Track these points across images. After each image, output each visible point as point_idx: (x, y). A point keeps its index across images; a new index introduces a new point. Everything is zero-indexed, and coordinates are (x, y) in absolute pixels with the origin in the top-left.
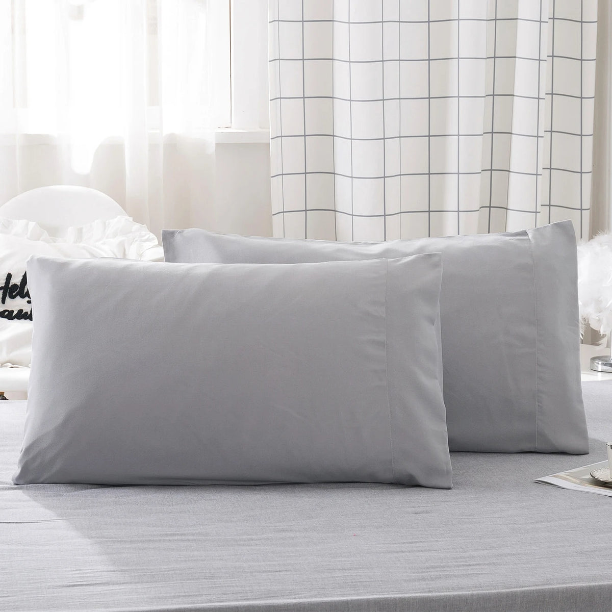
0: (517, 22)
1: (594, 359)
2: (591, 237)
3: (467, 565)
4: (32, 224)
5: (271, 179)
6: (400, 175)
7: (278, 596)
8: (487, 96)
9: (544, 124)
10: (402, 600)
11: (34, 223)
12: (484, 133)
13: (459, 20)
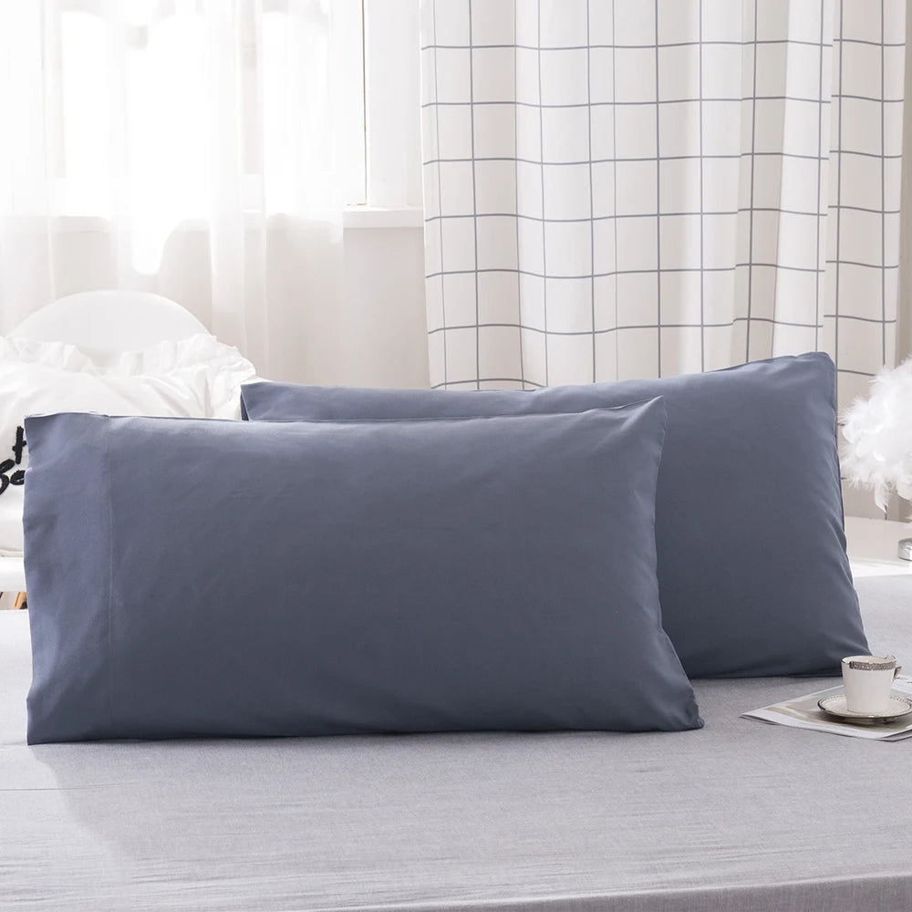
0: (786, 47)
1: (903, 542)
2: (898, 362)
3: (718, 849)
4: (69, 349)
5: (426, 279)
6: (616, 273)
7: (440, 897)
8: (743, 155)
9: (828, 197)
10: (622, 900)
11: (74, 346)
12: (740, 210)
13: (701, 43)
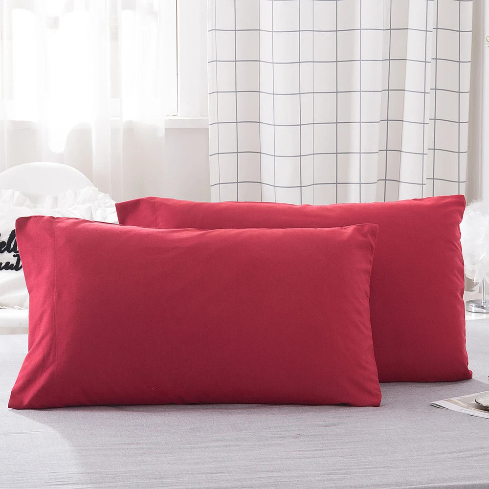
0: (407, 31)
1: (469, 302)
5: (210, 157)
6: (314, 154)
8: (383, 90)
9: (429, 114)
12: (381, 121)
13: (360, 29)
